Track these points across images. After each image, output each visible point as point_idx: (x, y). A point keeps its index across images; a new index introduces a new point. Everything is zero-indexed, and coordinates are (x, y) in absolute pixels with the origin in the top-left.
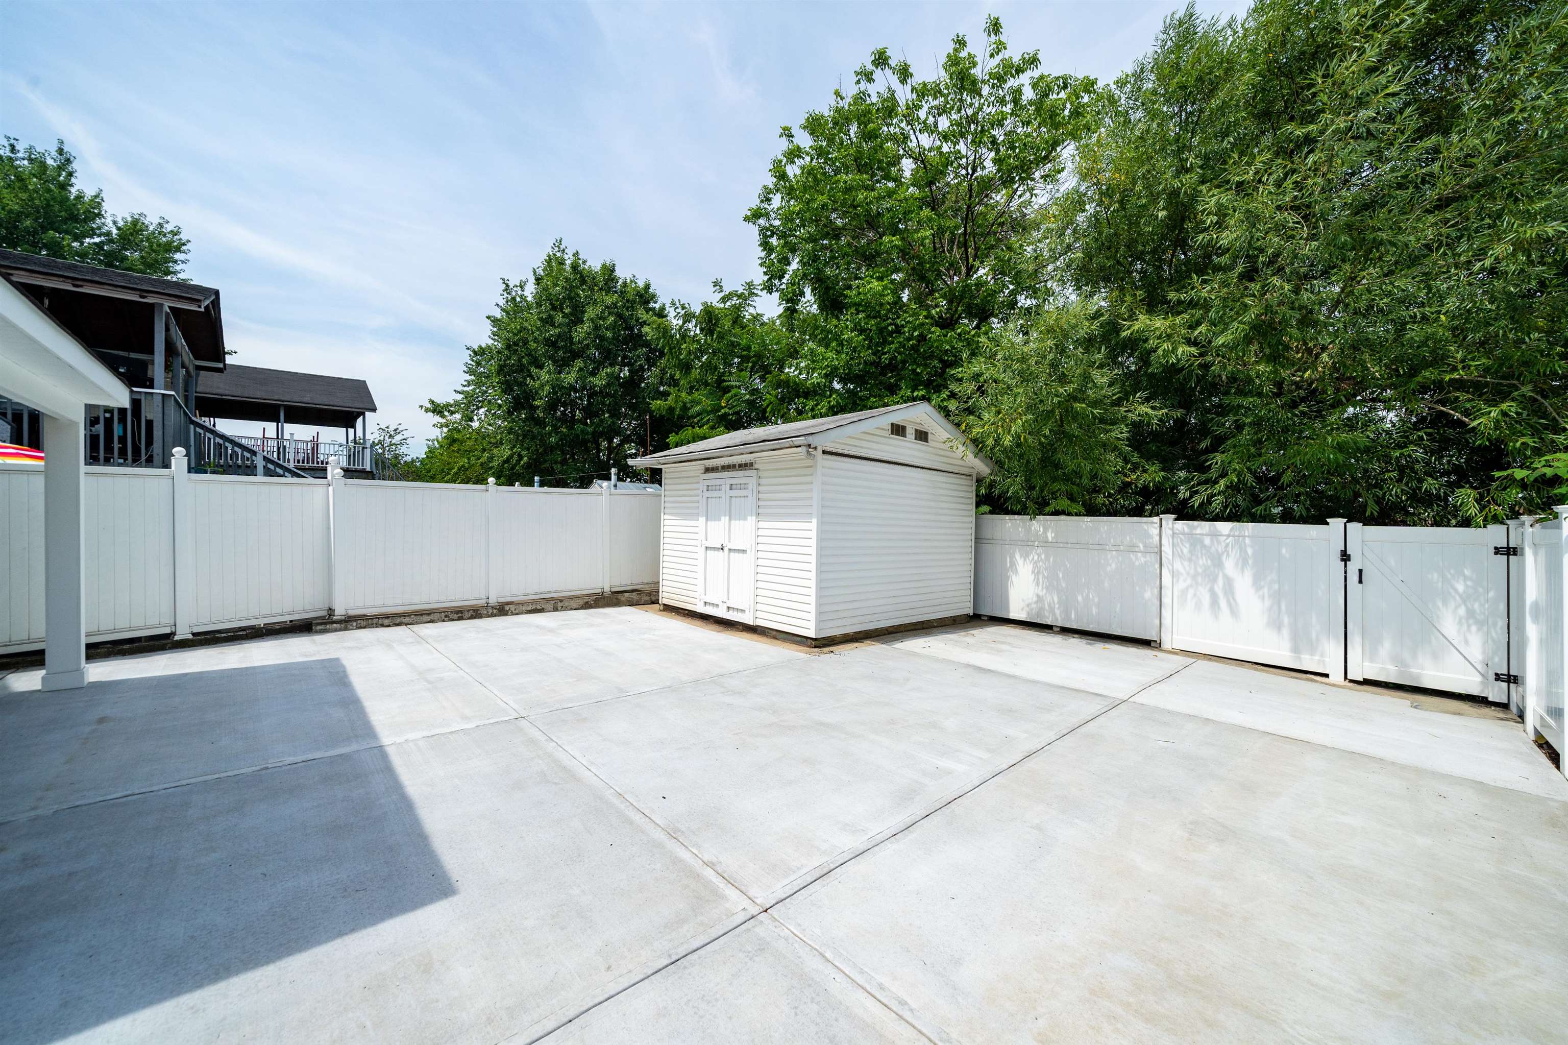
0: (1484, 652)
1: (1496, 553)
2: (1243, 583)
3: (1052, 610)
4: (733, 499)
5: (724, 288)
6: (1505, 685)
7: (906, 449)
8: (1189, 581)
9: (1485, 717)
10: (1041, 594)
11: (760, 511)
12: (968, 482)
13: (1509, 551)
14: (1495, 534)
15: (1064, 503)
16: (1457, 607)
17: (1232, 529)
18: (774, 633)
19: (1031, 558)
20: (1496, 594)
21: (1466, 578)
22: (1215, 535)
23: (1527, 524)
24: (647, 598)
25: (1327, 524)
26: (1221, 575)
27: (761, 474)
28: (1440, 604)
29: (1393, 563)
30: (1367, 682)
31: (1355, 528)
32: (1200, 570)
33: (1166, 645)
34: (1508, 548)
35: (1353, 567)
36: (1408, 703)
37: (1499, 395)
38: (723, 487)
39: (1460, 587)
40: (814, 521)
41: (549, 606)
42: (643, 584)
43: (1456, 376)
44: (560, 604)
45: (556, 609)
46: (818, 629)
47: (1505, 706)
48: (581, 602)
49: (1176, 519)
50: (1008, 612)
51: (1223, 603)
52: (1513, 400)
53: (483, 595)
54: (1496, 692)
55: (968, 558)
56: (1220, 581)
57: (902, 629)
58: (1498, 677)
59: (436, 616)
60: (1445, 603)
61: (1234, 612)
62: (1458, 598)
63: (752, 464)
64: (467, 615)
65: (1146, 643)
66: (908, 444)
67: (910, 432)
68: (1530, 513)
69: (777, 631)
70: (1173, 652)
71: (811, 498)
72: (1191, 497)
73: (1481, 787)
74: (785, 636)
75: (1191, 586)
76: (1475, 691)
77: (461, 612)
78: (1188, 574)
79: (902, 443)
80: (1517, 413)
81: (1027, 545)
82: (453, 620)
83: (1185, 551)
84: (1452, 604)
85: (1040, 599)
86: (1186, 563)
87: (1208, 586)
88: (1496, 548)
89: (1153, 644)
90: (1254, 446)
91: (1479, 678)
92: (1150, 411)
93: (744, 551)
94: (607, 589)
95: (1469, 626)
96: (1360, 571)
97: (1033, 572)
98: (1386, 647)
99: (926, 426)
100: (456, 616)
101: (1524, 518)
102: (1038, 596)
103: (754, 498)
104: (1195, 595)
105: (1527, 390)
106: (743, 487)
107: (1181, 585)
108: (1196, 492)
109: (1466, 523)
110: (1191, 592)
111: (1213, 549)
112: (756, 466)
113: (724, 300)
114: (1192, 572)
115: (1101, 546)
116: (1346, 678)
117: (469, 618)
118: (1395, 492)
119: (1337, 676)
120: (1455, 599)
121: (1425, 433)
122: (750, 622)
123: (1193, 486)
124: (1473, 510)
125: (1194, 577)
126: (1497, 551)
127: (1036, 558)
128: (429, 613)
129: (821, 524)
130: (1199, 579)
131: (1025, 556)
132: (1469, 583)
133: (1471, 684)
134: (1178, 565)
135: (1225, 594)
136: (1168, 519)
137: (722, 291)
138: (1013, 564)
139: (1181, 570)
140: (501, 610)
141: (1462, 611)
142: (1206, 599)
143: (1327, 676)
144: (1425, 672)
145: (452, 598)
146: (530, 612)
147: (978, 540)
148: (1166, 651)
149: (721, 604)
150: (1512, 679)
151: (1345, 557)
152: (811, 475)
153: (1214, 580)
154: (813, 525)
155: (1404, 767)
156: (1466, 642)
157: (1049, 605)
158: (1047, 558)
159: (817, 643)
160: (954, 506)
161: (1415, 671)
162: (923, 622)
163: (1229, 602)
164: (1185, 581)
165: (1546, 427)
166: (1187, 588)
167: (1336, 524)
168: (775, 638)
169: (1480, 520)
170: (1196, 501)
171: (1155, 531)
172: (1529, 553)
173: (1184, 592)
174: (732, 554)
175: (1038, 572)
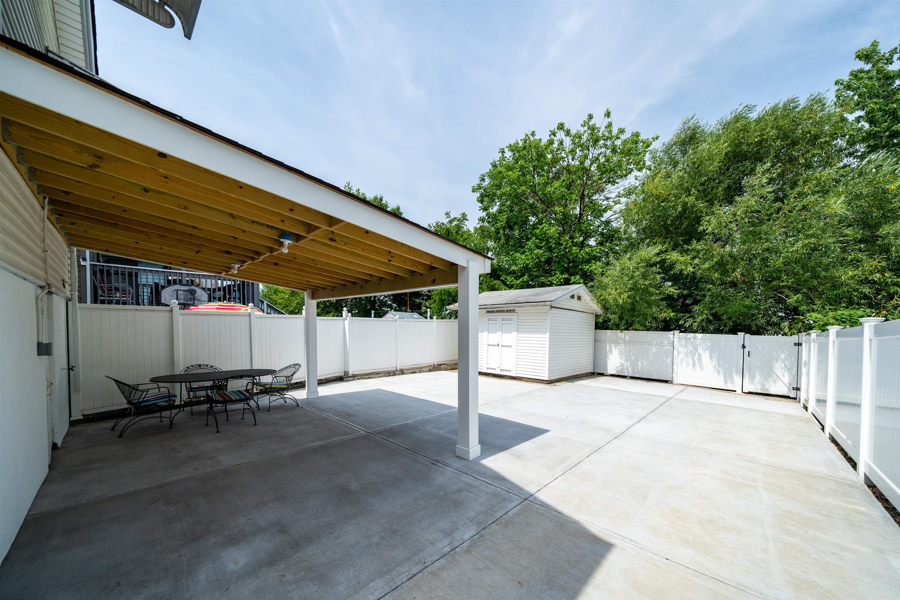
0: (789, 380)
1: (795, 345)
2: (705, 356)
3: (627, 369)
4: (504, 325)
5: (451, 216)
6: (795, 391)
7: (574, 304)
8: (684, 356)
9: (788, 402)
10: (622, 362)
11: (518, 330)
12: (592, 317)
13: (799, 344)
14: (795, 338)
15: (637, 326)
16: (781, 364)
17: (702, 336)
18: (526, 379)
19: (618, 347)
20: (794, 359)
21: (785, 354)
22: (695, 338)
23: (804, 335)
24: (451, 367)
25: (738, 334)
26: (697, 353)
27: (519, 315)
28: (775, 362)
29: (760, 348)
30: (750, 393)
31: (748, 336)
32: (689, 351)
33: (675, 382)
34: (799, 343)
35: (746, 350)
36: (764, 399)
37: (797, 291)
38: (498, 319)
39: (783, 357)
40: (548, 334)
41: (418, 371)
42: (448, 361)
43: (784, 284)
44: (421, 370)
45: (420, 372)
46: (549, 377)
47: (795, 399)
48: (428, 369)
49: (679, 332)
50: (607, 370)
51: (697, 364)
52: (801, 293)
53: (395, 366)
54: (792, 394)
55: (591, 349)
56: (697, 355)
57: (571, 378)
58: (793, 389)
59: (381, 375)
60: (777, 362)
61: (701, 368)
62: (781, 361)
63: (514, 310)
64: (391, 374)
65: (666, 382)
66: (575, 302)
67: (576, 297)
68: (805, 331)
69: (527, 378)
70: (677, 384)
71: (546, 325)
72: (684, 323)
73: (784, 415)
74: (532, 380)
75: (685, 357)
76: (786, 393)
77: (389, 373)
78: (684, 352)
79: (573, 302)
80: (802, 298)
81: (616, 343)
82: (387, 376)
83: (683, 343)
84: (779, 362)
85: (622, 365)
86: (684, 348)
87: (692, 358)
88: (795, 343)
89: (669, 382)
90: (711, 304)
91: (787, 389)
92: (673, 290)
93: (511, 346)
94: (436, 363)
95: (785, 371)
96: (749, 352)
97: (619, 353)
98: (758, 378)
99: (581, 294)
100: (387, 375)
101: (803, 333)
102: (621, 363)
103: (516, 325)
104: (686, 361)
105: (805, 290)
106: (510, 320)
107: (681, 357)
108: (687, 321)
109: (785, 334)
110: (685, 360)
111: (694, 343)
112: (516, 311)
113: (451, 222)
114: (686, 352)
115: (649, 343)
116: (742, 392)
117: (392, 376)
118: (762, 321)
119: (739, 391)
120: (780, 361)
121: (773, 300)
122: (514, 375)
123: (685, 319)
124: (786, 330)
125: (686, 354)
126: (795, 344)
127: (620, 347)
128: (379, 373)
129: (550, 335)
130: (688, 355)
131: (616, 347)
132: (785, 355)
133: (784, 391)
134: (680, 349)
135: (698, 361)
136: (677, 332)
137: (450, 217)
138: (611, 351)
139: (682, 351)
140: (402, 372)
141: (783, 365)
142: (691, 363)
143: (735, 391)
144: (770, 388)
145: (385, 367)
146: (412, 373)
147: (595, 341)
148: (675, 384)
149: (497, 369)
150: (798, 389)
151: (744, 347)
152: (546, 316)
153: (694, 355)
154: (547, 335)
155: (763, 411)
156: (784, 376)
157: (626, 367)
158: (625, 347)
159: (548, 382)
160: (587, 327)
161: (767, 387)
162: (577, 375)
163: (699, 364)
164: (683, 355)
165: (810, 303)
166: (684, 358)
167: (741, 334)
168: (526, 381)
169: (789, 334)
170: (687, 325)
171: (672, 336)
172: (804, 344)
173: (682, 359)
174: (502, 347)
175: (621, 354)
